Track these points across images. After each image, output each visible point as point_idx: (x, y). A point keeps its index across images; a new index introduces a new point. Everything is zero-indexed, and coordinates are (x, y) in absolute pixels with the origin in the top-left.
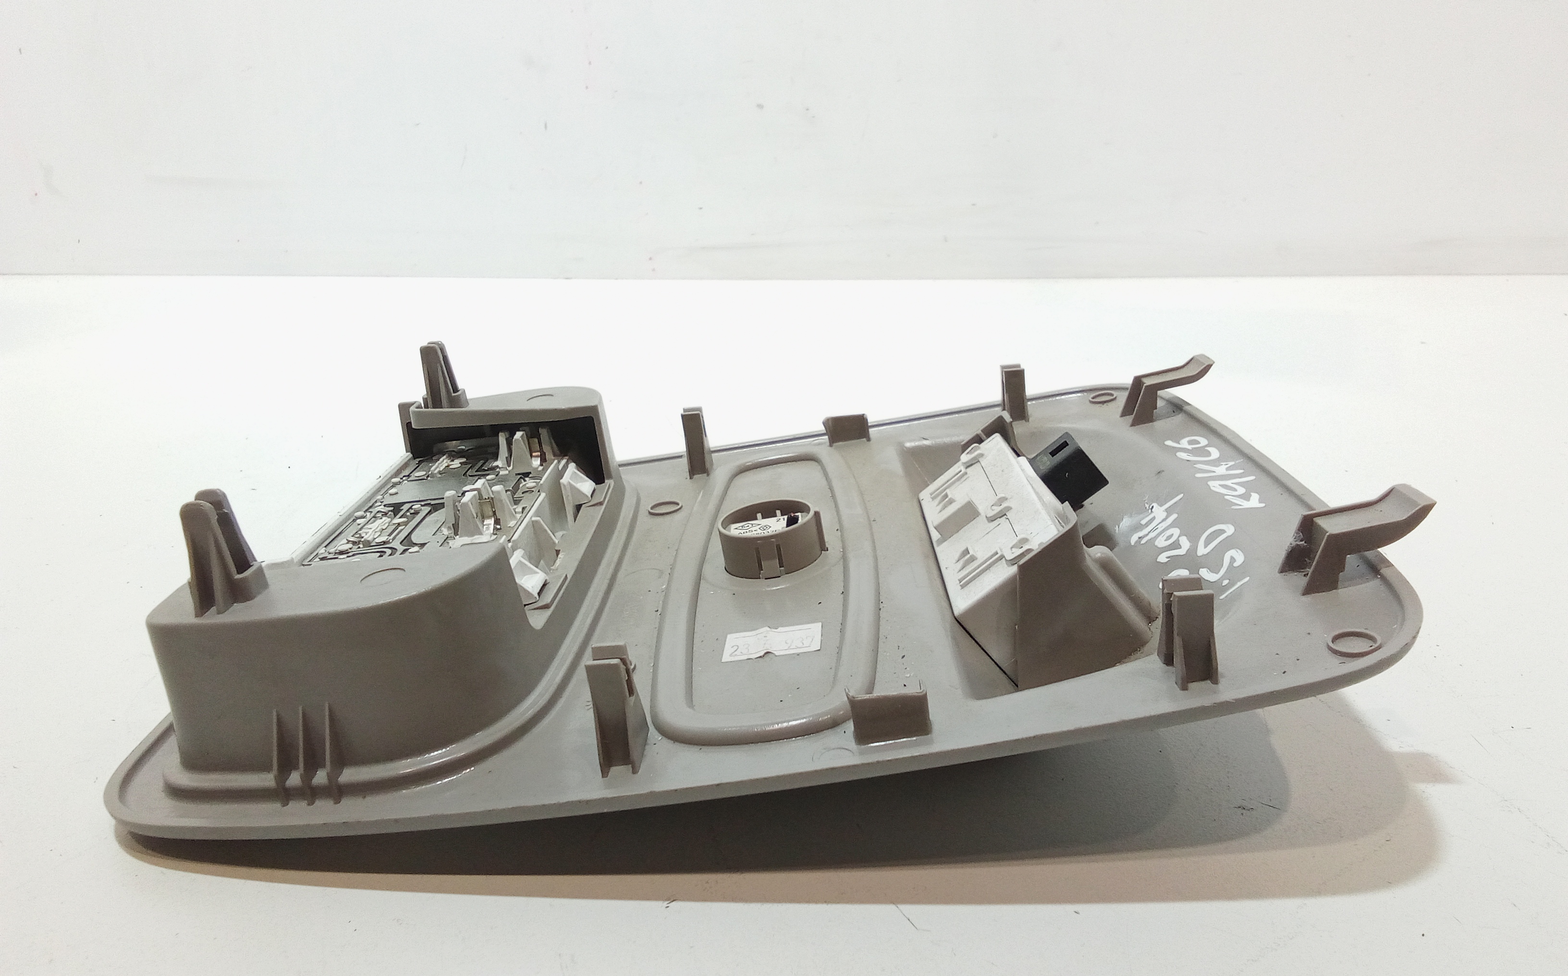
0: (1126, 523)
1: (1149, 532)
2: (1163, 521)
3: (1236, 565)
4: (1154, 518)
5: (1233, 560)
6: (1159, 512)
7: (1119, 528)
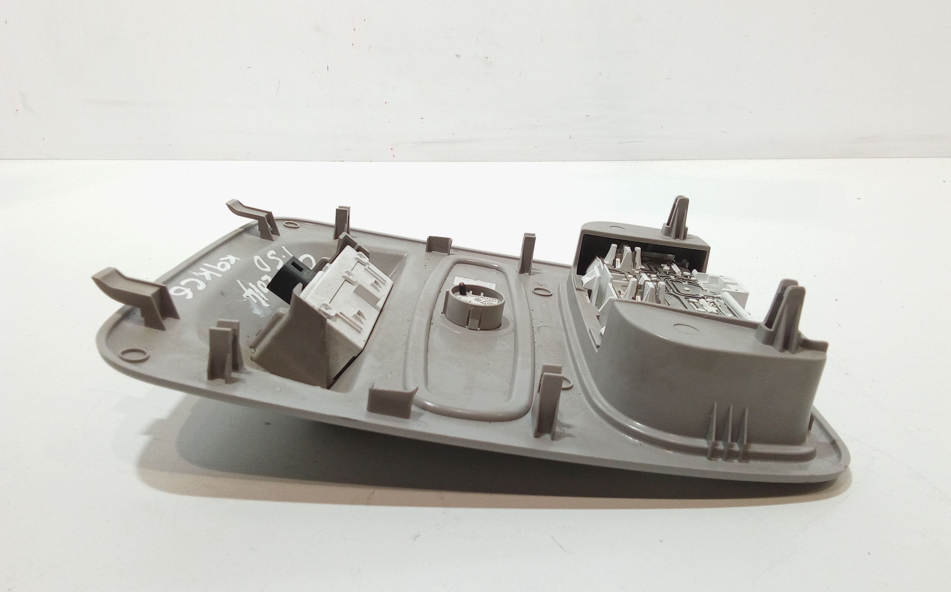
0: (257, 311)
1: (261, 297)
2: (253, 290)
3: (275, 253)
4: (252, 295)
5: (272, 255)
6: (248, 293)
7: (261, 315)
